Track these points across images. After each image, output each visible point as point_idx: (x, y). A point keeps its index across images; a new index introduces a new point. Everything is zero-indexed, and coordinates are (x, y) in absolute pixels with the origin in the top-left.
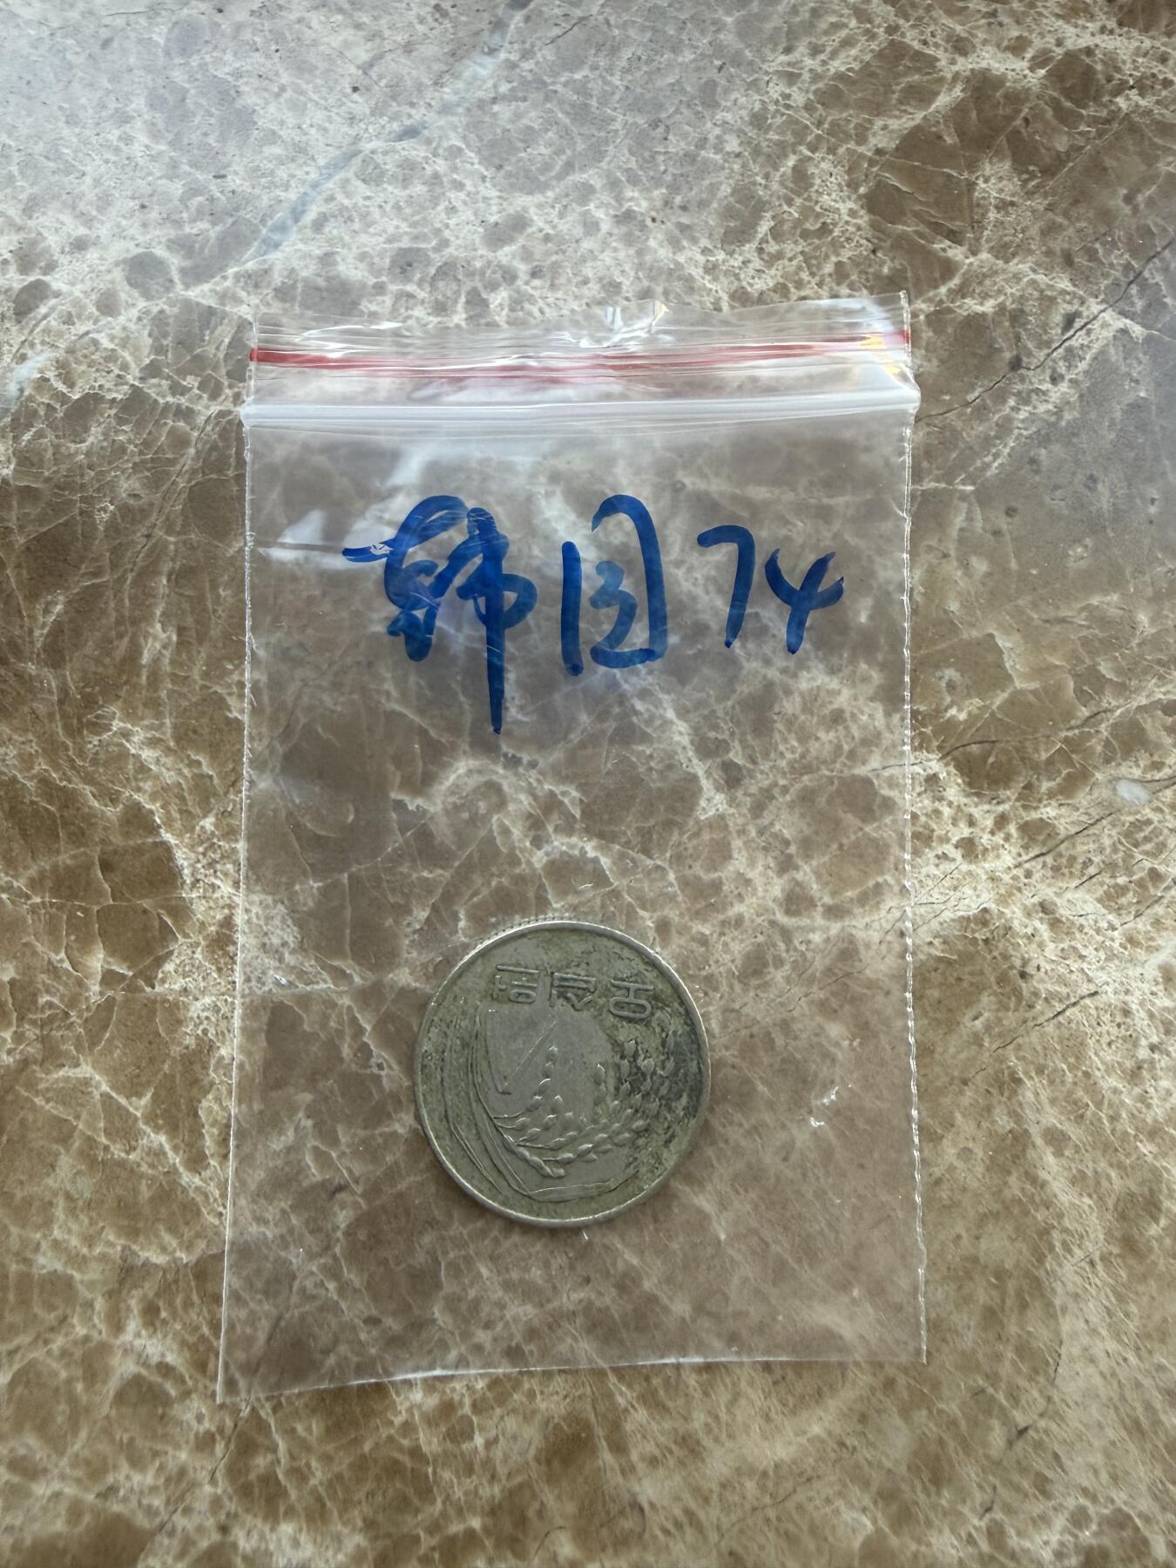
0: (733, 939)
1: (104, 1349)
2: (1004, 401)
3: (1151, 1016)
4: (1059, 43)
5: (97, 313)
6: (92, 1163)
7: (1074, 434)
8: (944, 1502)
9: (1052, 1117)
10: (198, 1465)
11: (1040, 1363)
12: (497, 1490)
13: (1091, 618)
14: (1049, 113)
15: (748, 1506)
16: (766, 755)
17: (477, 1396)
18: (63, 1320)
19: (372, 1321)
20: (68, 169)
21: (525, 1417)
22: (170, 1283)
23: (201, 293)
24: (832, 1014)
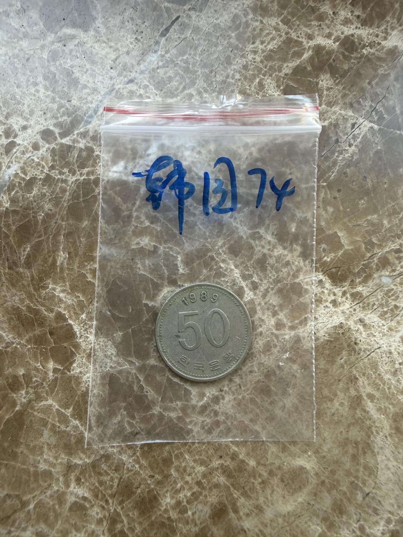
0: (260, 340)
1: (64, 493)
2: (334, 154)
3: (399, 353)
4: (342, 33)
5: (32, 150)
6: (55, 432)
7: (357, 163)
8: (344, 520)
9: (369, 390)
10: (98, 529)
11: (371, 471)
12: (197, 529)
13: (368, 223)
14: (341, 57)
15: (280, 527)
16: (265, 278)
17: (188, 498)
18: (50, 485)
19: (152, 477)
20: (19, 103)
21: (204, 504)
22: (84, 470)
23: (66, 141)
24: (294, 362)
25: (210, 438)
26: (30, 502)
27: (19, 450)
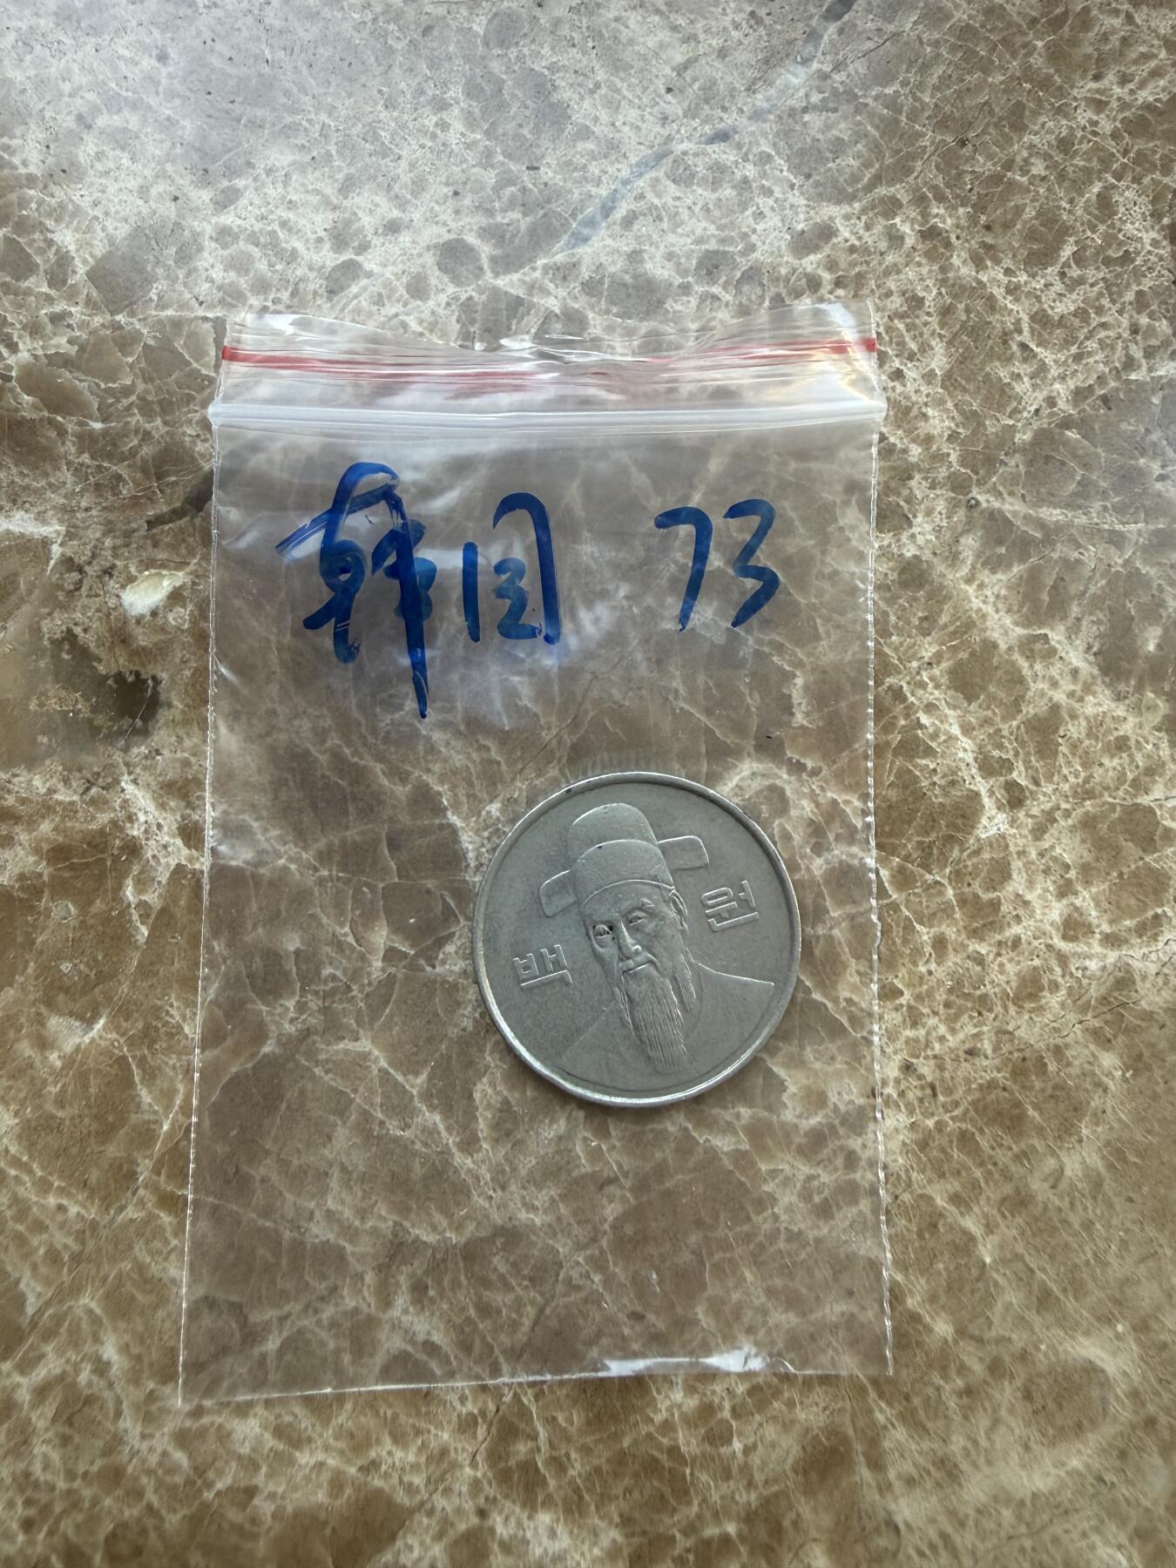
0: (1010, 960)
1: (371, 1323)
5: (406, 296)
6: (368, 1137)
10: (460, 1446)
12: (753, 1496)
15: (1003, 1535)
16: (1049, 778)
17: (737, 1401)
18: (334, 1290)
19: (637, 1317)
20: (384, 152)
21: (784, 1426)
22: (440, 1261)
23: (510, 283)
24: (1106, 1043)
25: (825, 1231)
26: (270, 1332)
27: (257, 1173)
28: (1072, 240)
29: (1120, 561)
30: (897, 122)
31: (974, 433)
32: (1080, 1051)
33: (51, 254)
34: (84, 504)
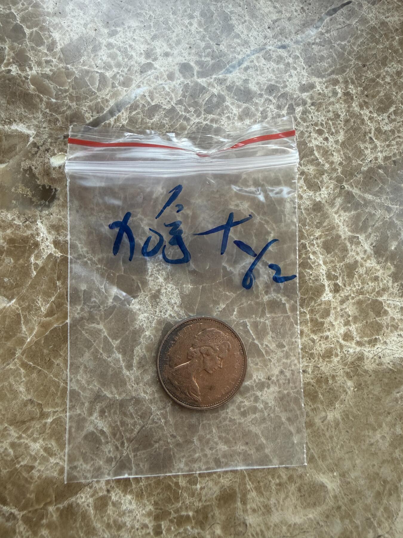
0: (324, 343)
1: (84, 420)
5: (166, 78)
6: (96, 358)
10: (105, 467)
11: (391, 515)
12: (200, 504)
16: (349, 285)
19: (173, 436)
20: (169, 29)
21: (215, 483)
22: (111, 404)
23: (202, 81)
24: (350, 377)
25: (243, 421)
26: (49, 416)
27: (56, 362)
28: (394, 106)
29: (388, 217)
30: (343, 54)
31: (348, 164)
32: (341, 379)
33: (50, 40)
34: (44, 126)
